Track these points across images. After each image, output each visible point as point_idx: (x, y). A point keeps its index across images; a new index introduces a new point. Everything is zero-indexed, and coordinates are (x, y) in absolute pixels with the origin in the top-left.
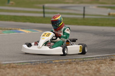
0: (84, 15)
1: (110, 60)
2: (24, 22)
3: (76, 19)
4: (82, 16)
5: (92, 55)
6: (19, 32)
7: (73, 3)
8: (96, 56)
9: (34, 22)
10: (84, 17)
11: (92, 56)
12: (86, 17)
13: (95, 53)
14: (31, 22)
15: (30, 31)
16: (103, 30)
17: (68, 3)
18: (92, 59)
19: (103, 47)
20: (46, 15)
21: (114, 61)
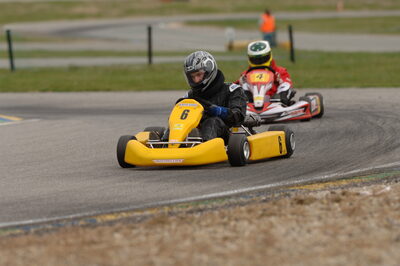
0: (150, 54)
1: (292, 204)
3: (124, 71)
4: (145, 60)
5: (222, 191)
7: (98, 16)
8: (236, 191)
10: (150, 61)
11: (221, 194)
12: (156, 60)
13: (230, 182)
17: (82, 16)
18: (226, 202)
20: (19, 63)
21: (308, 204)
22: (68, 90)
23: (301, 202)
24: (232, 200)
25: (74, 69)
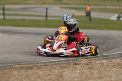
1: (73, 65)
10: (46, 19)
21: (78, 65)
23: (76, 64)
24: (57, 63)
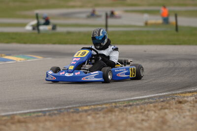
0: (106, 26)
2: (8, 43)
5: (141, 96)
6: (5, 61)
7: (81, 7)
8: (148, 96)
9: (25, 43)
12: (110, 29)
13: (145, 92)
14: (19, 42)
15: (23, 58)
16: (145, 51)
17: (73, 7)
18: (143, 101)
19: (154, 80)
21: (184, 104)
22: (66, 43)
23: (180, 102)
24: (146, 101)
25: (69, 33)
